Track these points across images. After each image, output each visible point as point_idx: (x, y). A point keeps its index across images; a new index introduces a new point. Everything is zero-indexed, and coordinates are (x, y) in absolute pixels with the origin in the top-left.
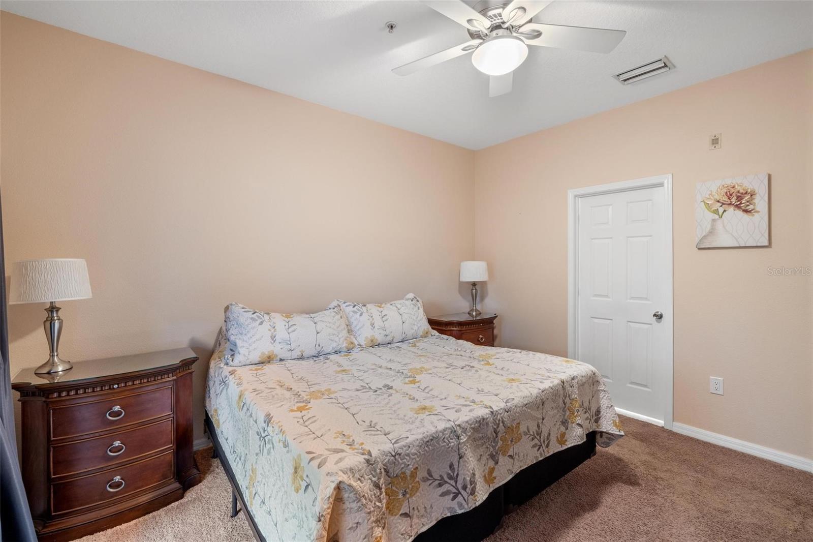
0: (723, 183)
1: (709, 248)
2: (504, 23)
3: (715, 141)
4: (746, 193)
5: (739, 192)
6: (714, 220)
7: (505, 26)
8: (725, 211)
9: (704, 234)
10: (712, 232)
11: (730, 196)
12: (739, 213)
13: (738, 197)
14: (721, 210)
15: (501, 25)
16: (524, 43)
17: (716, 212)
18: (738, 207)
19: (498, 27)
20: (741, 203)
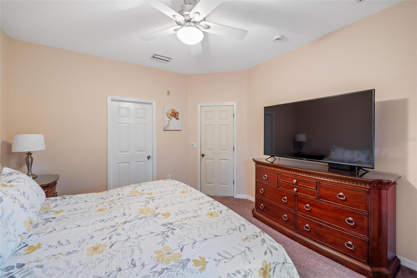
0: (172, 108)
1: (167, 130)
2: (191, 19)
3: (168, 93)
4: (177, 113)
5: (175, 112)
6: (169, 121)
7: (192, 21)
8: (172, 118)
9: (166, 125)
10: (168, 125)
11: (173, 113)
12: (175, 119)
13: (175, 114)
14: (171, 117)
15: (190, 20)
16: (201, 30)
17: (169, 118)
18: (175, 117)
19: (189, 21)
20: (176, 116)
